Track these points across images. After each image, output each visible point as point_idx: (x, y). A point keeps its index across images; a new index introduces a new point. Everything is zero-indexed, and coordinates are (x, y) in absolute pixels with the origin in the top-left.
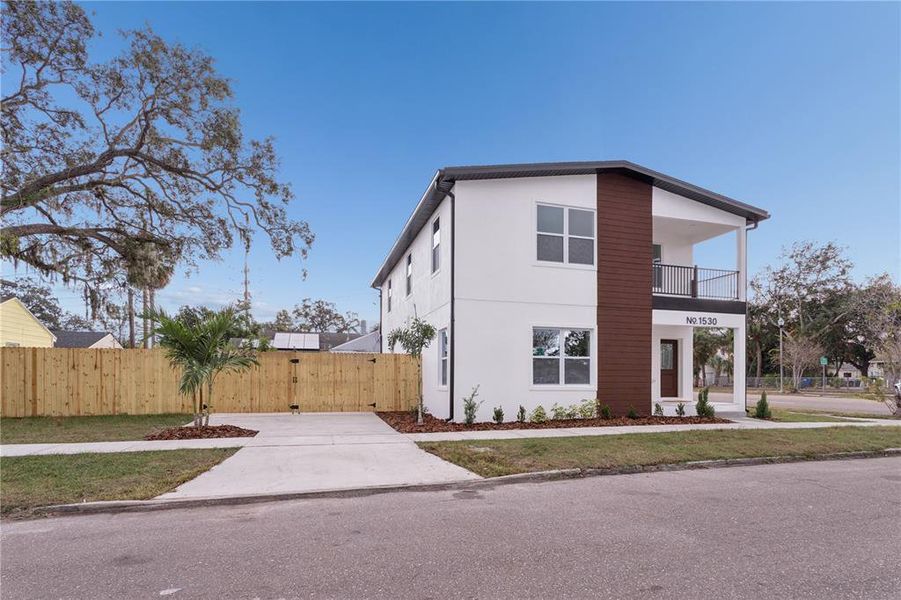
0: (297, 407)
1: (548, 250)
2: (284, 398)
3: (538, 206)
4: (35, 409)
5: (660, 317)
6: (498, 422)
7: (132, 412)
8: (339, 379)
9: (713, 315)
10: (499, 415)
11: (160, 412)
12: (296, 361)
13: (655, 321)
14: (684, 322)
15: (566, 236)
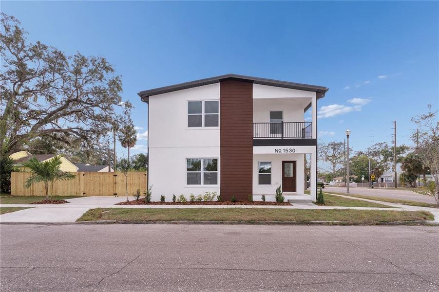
0: (116, 194)
1: (194, 122)
2: (111, 191)
3: (189, 102)
4: (33, 193)
5: (257, 150)
6: (163, 201)
7: (61, 195)
8: (132, 183)
9: (292, 147)
10: (163, 198)
11: (69, 195)
12: (116, 176)
13: (254, 152)
14: (274, 152)
15: (203, 114)
